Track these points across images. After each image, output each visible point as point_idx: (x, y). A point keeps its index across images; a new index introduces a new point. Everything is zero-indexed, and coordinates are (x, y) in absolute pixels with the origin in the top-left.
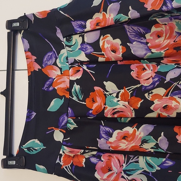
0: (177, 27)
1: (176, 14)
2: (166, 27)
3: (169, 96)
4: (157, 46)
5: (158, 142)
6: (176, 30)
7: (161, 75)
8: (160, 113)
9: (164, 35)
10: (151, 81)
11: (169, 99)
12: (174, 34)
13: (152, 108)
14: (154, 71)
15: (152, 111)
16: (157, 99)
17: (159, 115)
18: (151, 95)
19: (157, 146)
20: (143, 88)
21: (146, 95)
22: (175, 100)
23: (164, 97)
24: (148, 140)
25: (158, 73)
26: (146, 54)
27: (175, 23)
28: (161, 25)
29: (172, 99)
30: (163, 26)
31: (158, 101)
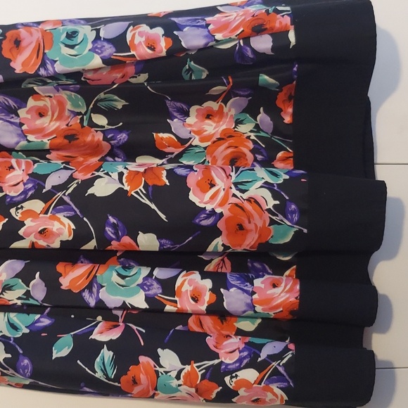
0: (69, 103)
1: (64, 81)
2: (51, 101)
3: (49, 214)
4: (39, 131)
5: (30, 289)
6: (69, 106)
7: (38, 179)
8: (34, 240)
9: (50, 113)
10: (21, 188)
11: (50, 218)
12: (67, 113)
13: (21, 232)
14: (27, 172)
15: (22, 238)
16: (31, 219)
17: (33, 244)
18: (20, 211)
19: (28, 294)
20: (8, 200)
21: (13, 211)
22: (59, 220)
23: (41, 215)
24: (12, 286)
25: (33, 176)
26: (18, 143)
27: (65, 97)
28: (43, 97)
29: (54, 218)
30: (47, 99)
31: (31, 221)
